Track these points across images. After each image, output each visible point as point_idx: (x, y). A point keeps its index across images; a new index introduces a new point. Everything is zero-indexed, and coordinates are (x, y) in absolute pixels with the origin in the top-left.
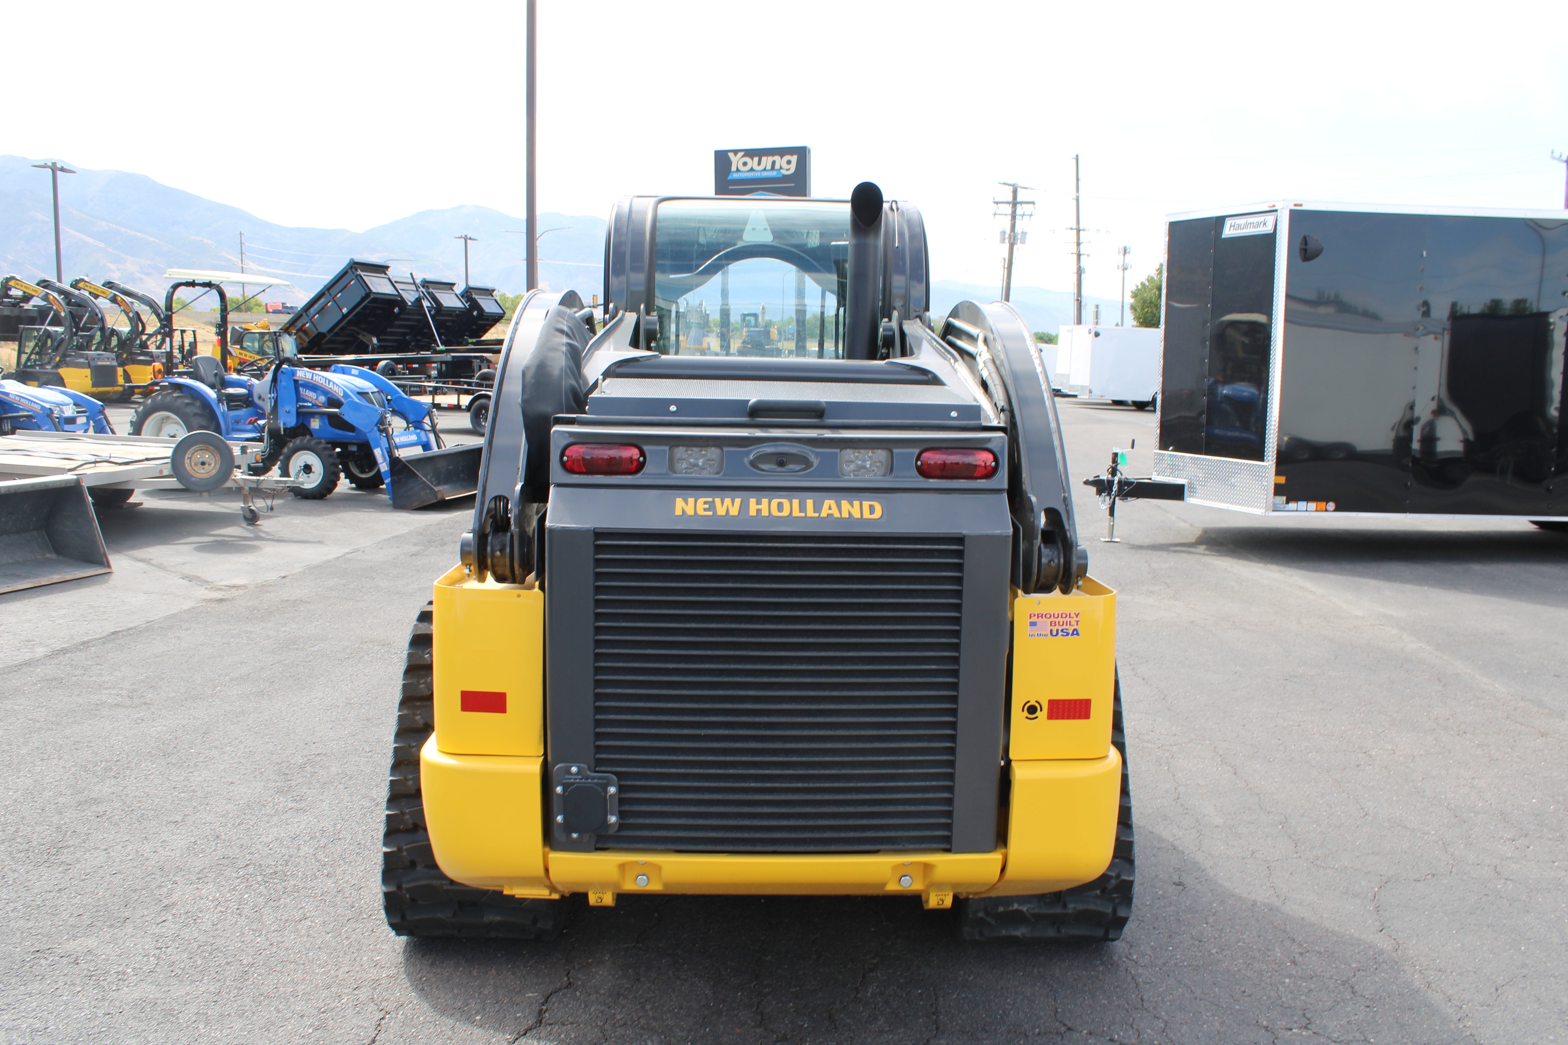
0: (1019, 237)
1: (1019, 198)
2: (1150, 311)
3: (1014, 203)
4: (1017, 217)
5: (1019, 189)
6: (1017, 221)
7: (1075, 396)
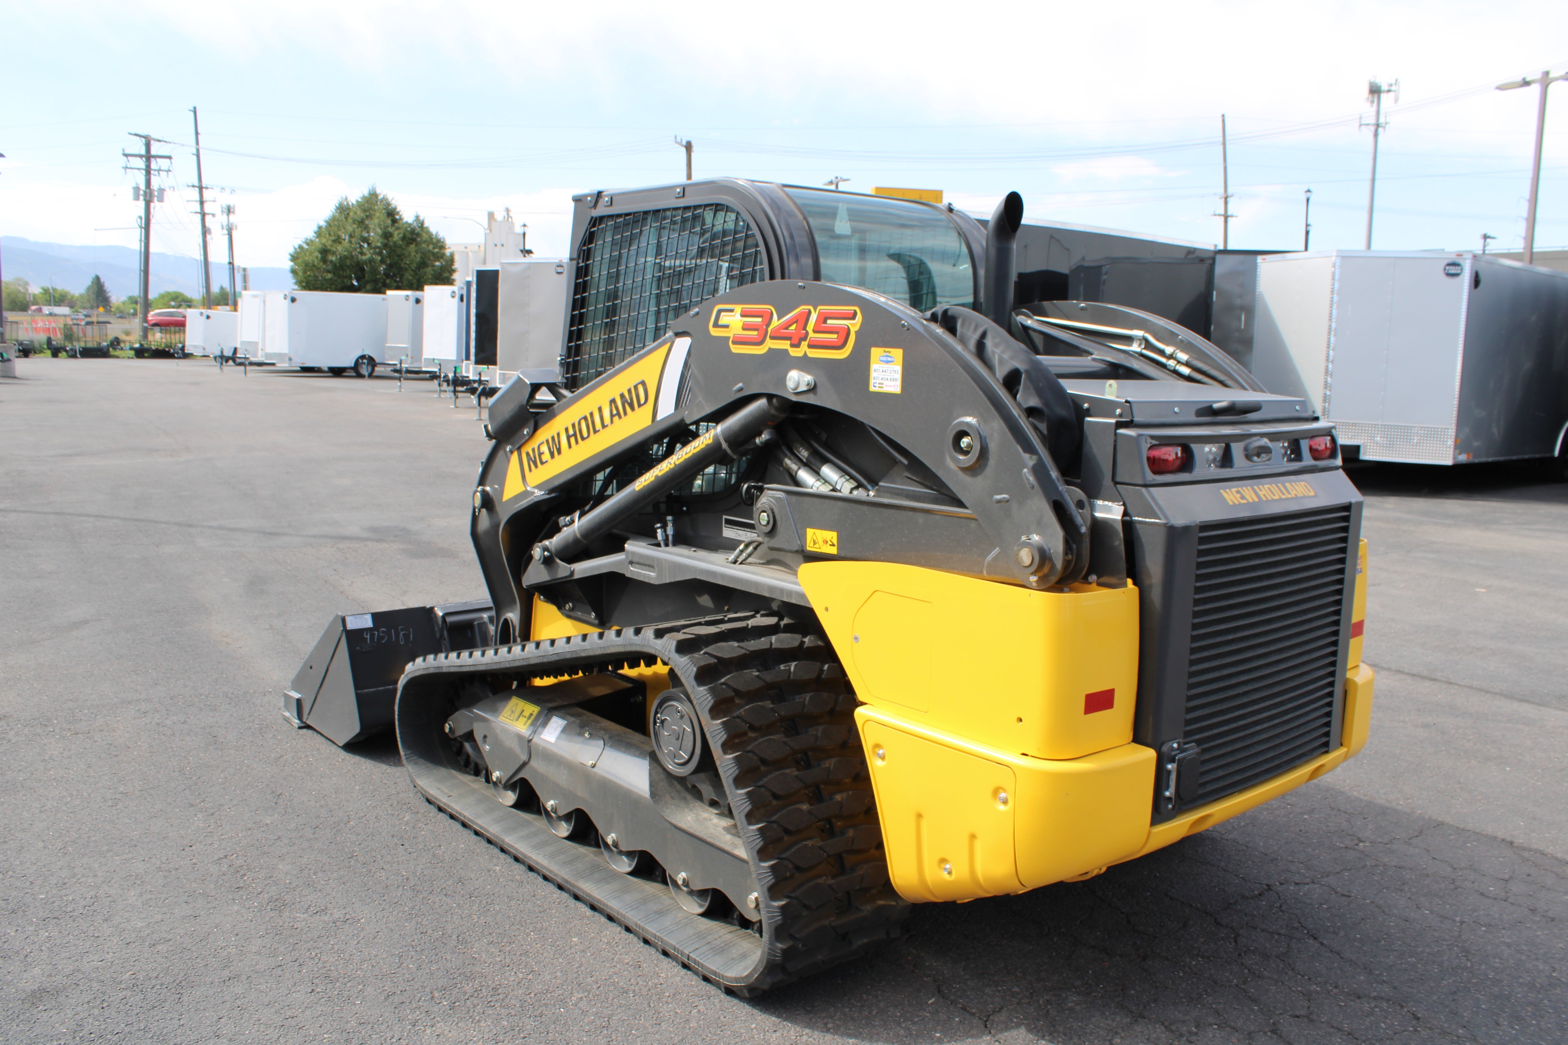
0: (156, 193)
1: (153, 152)
2: (312, 275)
3: (148, 157)
4: (152, 172)
5: (152, 142)
6: (152, 177)
7: (273, 364)
